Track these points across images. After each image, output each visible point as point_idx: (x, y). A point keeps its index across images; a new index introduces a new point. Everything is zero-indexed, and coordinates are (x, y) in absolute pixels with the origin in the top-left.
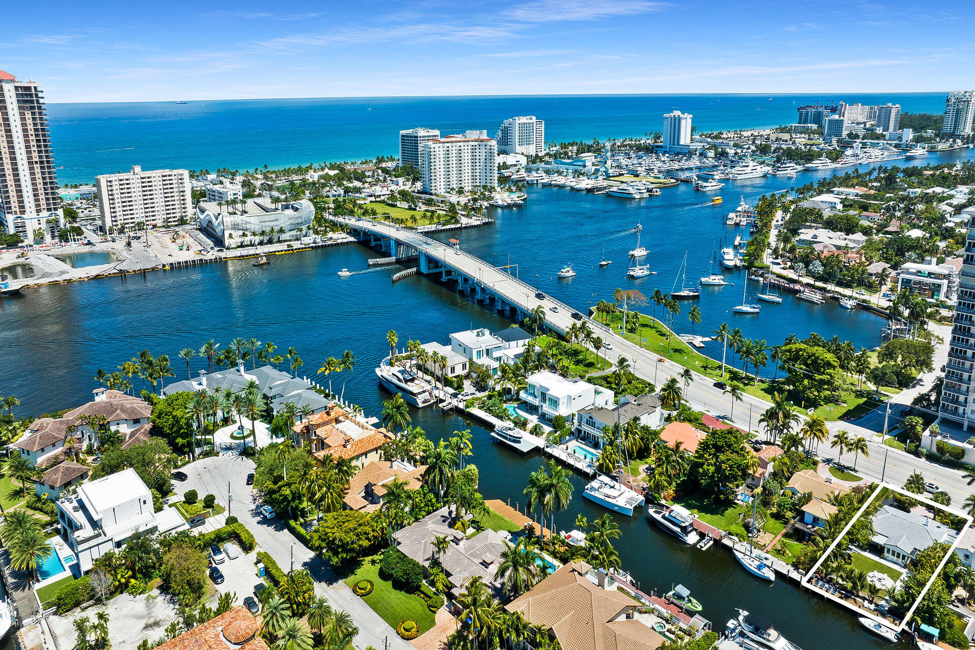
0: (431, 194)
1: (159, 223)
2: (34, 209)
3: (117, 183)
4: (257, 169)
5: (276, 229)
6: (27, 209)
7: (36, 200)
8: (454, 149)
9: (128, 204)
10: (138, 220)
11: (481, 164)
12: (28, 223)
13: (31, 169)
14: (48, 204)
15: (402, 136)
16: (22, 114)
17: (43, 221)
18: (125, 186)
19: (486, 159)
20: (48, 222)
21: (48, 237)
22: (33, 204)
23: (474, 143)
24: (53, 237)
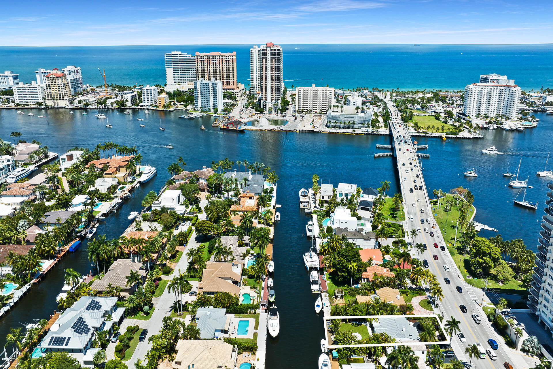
0: (466, 116)
1: (318, 111)
2: (270, 99)
3: (303, 91)
4: (393, 90)
5: (351, 122)
6: (268, 99)
7: (272, 95)
8: (486, 91)
9: (306, 101)
10: (309, 109)
11: (505, 101)
12: (267, 104)
13: (272, 82)
14: (275, 98)
15: (482, 78)
16: (271, 60)
17: (273, 104)
18: (306, 92)
19: (508, 98)
20: (274, 105)
21: (273, 111)
22: (270, 97)
23: (502, 88)
24: (275, 111)
